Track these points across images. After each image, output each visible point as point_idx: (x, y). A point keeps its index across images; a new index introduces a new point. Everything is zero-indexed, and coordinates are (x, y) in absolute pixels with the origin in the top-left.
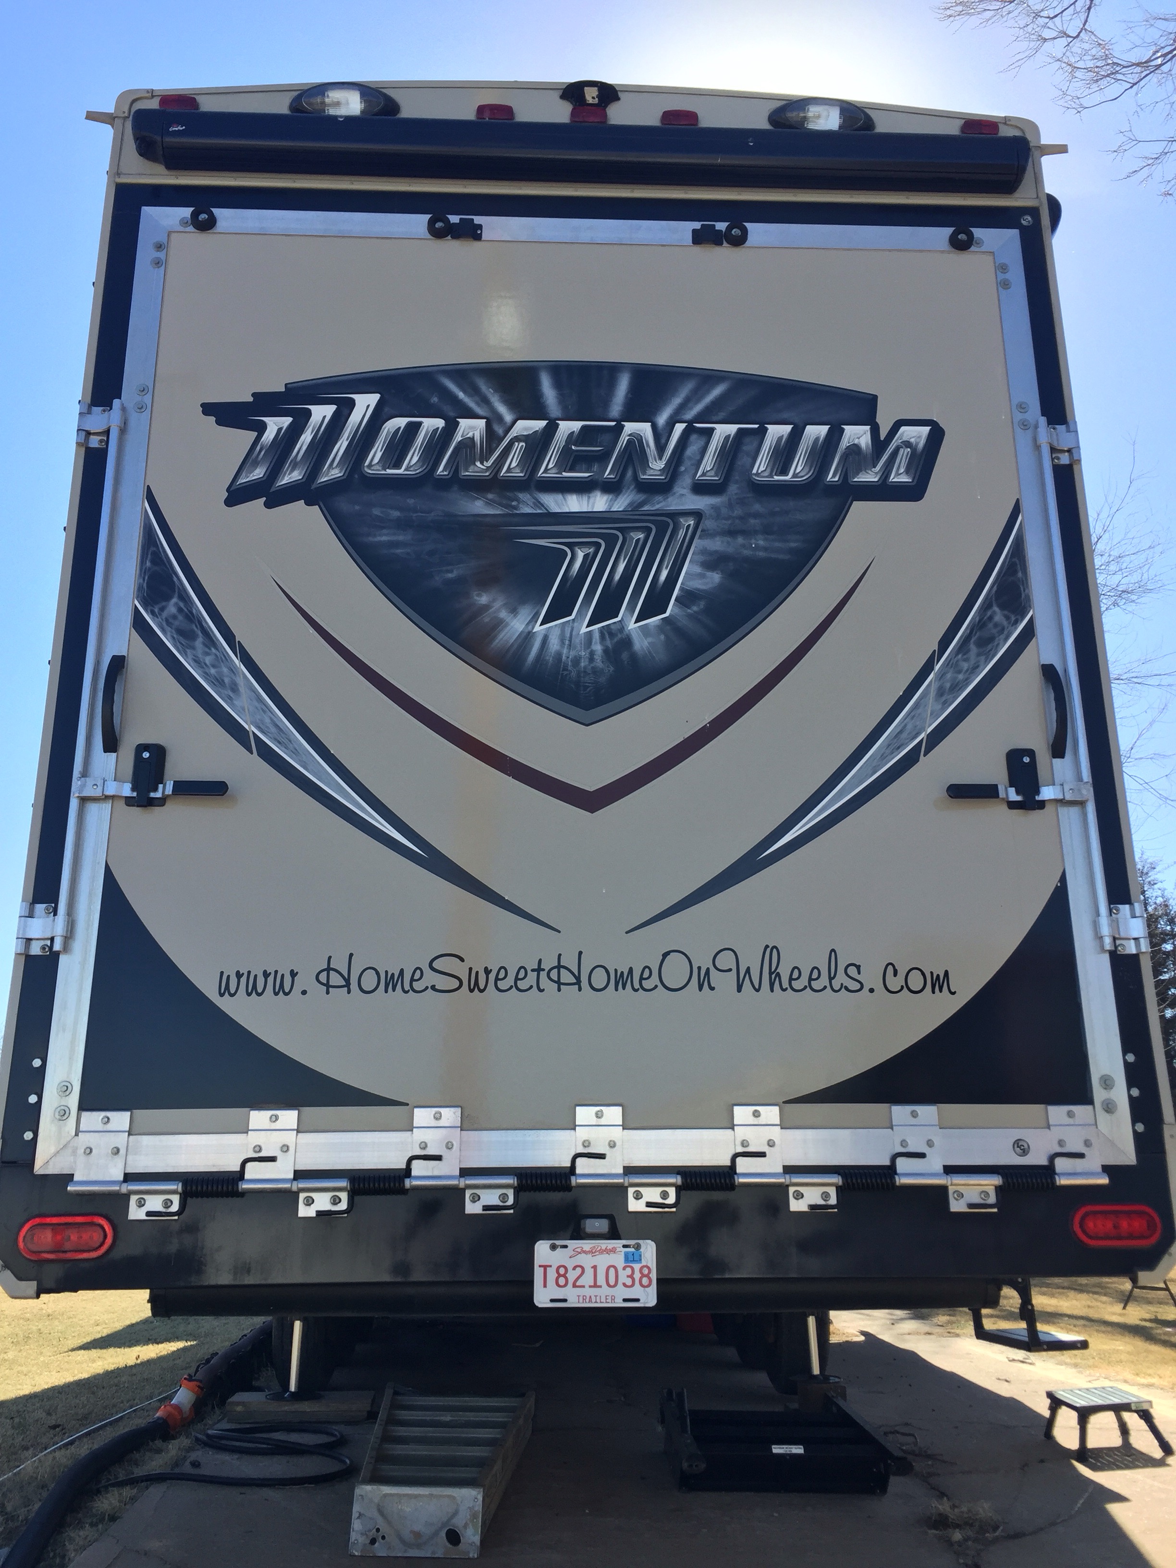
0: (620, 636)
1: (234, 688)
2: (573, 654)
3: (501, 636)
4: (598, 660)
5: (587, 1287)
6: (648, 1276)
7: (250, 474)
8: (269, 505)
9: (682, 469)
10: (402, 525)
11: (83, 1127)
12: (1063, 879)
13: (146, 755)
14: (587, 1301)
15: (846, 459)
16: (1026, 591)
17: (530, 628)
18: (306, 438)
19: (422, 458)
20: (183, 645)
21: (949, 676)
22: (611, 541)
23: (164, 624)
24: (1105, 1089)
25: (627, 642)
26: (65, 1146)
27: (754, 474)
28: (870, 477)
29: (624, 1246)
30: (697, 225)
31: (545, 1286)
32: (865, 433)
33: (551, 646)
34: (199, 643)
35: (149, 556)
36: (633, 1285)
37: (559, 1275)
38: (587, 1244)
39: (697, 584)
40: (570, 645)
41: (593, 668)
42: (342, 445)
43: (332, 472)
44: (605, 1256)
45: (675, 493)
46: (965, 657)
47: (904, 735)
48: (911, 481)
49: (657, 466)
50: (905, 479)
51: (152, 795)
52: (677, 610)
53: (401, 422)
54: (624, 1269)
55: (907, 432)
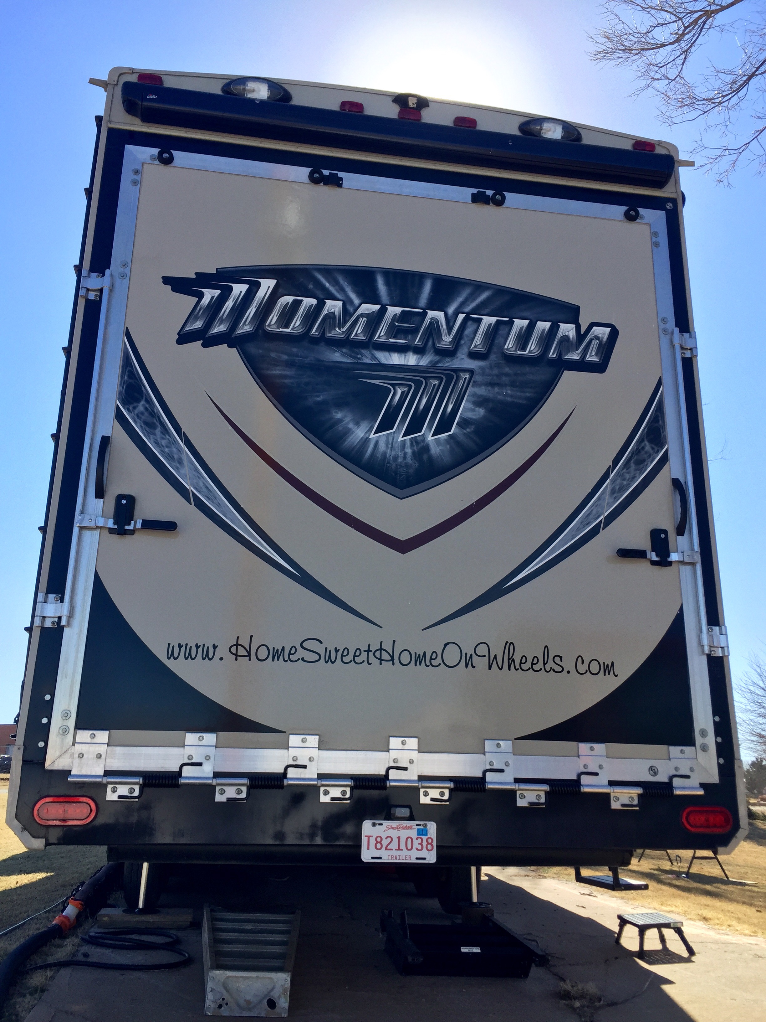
0: (422, 444)
1: (180, 462)
2: (393, 453)
3: (349, 440)
4: (409, 458)
5: (394, 850)
6: (431, 844)
7: (194, 324)
8: (205, 345)
9: (462, 342)
10: (290, 364)
11: (78, 740)
12: (681, 609)
13: (124, 502)
14: (394, 858)
15: (560, 344)
16: (664, 433)
17: (367, 435)
18: (229, 304)
19: (302, 324)
20: (148, 432)
21: (618, 482)
22: (418, 384)
23: (136, 417)
24: (702, 737)
25: (426, 448)
26: (65, 752)
27: (505, 349)
28: (574, 356)
29: (417, 825)
30: (475, 191)
31: (368, 849)
32: (572, 329)
33: (380, 447)
34: (158, 430)
35: (127, 373)
36: (422, 850)
37: (377, 842)
38: (394, 823)
39: (470, 415)
40: (392, 448)
41: (405, 463)
42: (252, 311)
43: (245, 327)
44: (405, 831)
45: (457, 357)
46: (628, 471)
47: (591, 516)
48: (598, 360)
49: (447, 339)
50: (595, 359)
51: (126, 527)
52: (457, 430)
53: (289, 299)
54: (417, 839)
55: (597, 330)
